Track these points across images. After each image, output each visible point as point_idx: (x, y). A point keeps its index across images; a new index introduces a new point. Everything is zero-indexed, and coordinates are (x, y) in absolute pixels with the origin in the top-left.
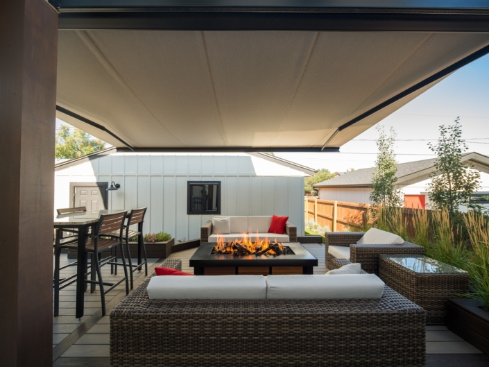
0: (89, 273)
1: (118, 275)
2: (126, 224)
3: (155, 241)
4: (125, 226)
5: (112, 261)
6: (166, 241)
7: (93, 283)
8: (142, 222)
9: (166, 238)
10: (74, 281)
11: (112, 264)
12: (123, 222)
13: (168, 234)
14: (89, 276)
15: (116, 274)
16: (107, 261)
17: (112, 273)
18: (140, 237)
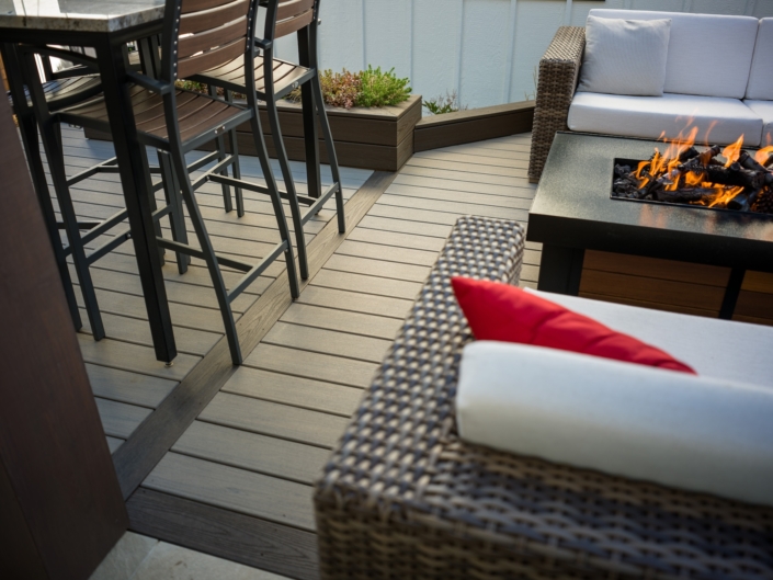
0: (162, 214)
1: (248, 218)
2: (259, 33)
3: (355, 105)
4: (259, 44)
5: (222, 170)
6: (392, 105)
7: (184, 255)
8: (314, 24)
9: (391, 97)
10: (124, 238)
11: (225, 183)
12: (251, 24)
13: (400, 76)
14: (165, 221)
15: (240, 213)
16: (209, 172)
17: (228, 209)
18: (309, 89)
